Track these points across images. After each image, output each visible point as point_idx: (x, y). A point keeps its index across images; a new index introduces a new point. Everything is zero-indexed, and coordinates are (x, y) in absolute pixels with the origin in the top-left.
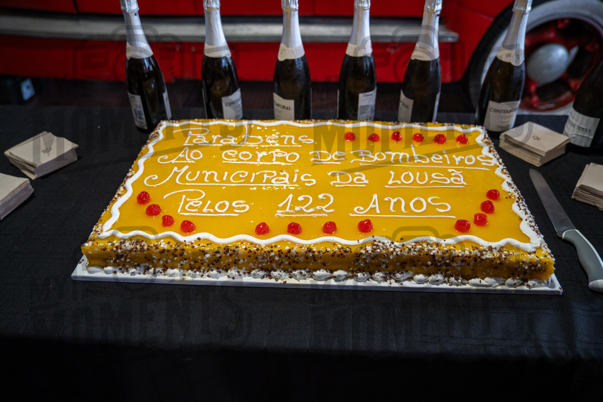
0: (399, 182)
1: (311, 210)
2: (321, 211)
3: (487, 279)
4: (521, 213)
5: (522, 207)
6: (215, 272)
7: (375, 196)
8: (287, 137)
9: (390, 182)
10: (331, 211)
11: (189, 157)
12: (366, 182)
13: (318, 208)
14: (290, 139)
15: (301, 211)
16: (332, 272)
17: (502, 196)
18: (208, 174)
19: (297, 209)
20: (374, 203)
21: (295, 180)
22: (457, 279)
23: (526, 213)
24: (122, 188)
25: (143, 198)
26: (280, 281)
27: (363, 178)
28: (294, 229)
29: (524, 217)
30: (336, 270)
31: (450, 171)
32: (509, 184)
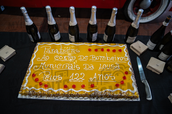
0: (102, 68)
1: (78, 79)
2: (81, 80)
3: (122, 99)
4: (133, 80)
5: (133, 78)
6: (54, 97)
7: (96, 74)
8: (72, 50)
9: (100, 68)
10: (84, 79)
11: (45, 59)
12: (93, 68)
13: (80, 78)
14: (73, 50)
15: (76, 80)
16: (84, 97)
17: (129, 73)
18: (51, 65)
19: (75, 79)
20: (95, 77)
21: (74, 68)
22: (115, 99)
23: (134, 80)
24: (28, 71)
25: (34, 75)
26: (71, 100)
27: (93, 67)
28: (74, 87)
29: (133, 81)
30: (85, 97)
31: (116, 63)
32: (131, 69)
